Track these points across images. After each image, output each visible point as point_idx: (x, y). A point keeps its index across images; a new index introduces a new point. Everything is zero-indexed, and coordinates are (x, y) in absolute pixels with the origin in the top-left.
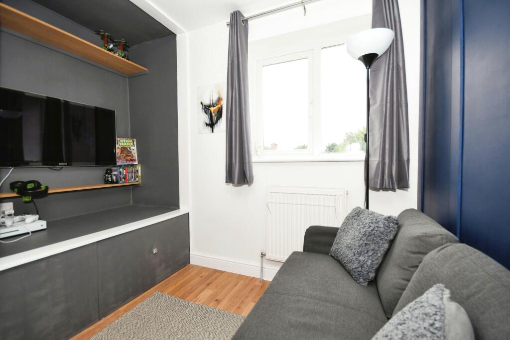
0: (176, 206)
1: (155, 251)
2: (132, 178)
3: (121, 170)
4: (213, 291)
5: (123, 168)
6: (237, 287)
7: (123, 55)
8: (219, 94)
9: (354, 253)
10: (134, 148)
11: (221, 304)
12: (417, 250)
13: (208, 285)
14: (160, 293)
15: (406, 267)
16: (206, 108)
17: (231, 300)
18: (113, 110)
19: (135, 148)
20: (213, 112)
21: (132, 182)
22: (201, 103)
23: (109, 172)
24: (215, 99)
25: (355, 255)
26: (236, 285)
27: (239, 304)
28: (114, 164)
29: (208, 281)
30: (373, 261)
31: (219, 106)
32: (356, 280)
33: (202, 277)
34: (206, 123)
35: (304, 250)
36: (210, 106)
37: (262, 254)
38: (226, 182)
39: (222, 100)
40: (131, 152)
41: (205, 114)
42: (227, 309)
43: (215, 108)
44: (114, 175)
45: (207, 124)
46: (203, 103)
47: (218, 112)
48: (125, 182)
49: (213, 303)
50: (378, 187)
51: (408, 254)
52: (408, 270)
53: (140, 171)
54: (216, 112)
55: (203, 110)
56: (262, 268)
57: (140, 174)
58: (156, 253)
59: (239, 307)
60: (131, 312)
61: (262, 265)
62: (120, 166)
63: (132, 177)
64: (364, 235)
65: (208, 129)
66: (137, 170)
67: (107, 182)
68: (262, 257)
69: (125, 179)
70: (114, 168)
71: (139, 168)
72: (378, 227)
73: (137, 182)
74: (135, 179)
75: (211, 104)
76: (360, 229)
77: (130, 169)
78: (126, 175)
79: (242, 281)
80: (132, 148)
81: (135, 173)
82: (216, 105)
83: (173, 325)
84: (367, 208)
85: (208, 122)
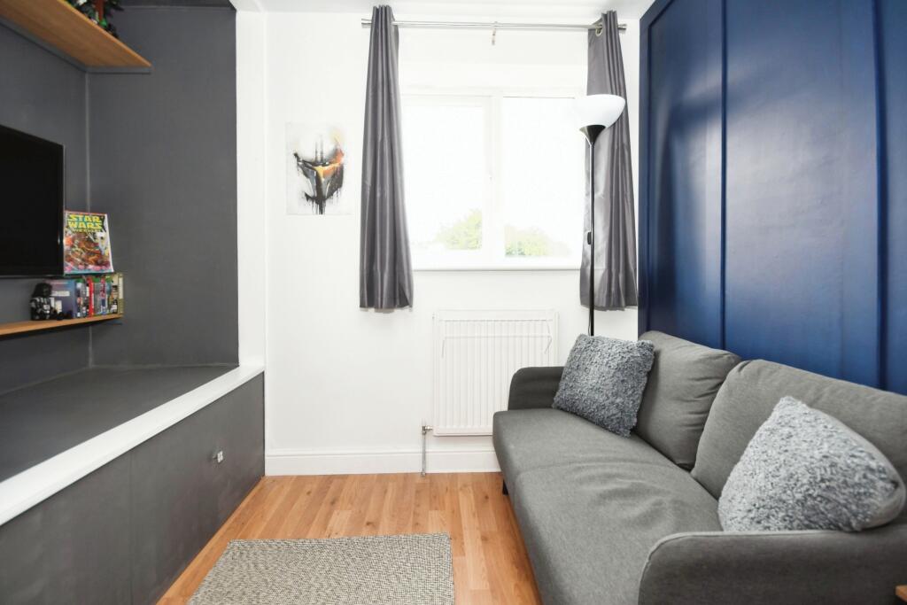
0: (231, 361)
1: (220, 457)
2: (104, 305)
3: (79, 285)
4: (350, 512)
5: (84, 282)
6: (389, 495)
7: (104, 23)
8: (337, 144)
9: (607, 395)
10: (103, 234)
11: (381, 527)
12: (702, 376)
13: (333, 503)
14: (242, 541)
15: (692, 398)
16: (308, 167)
17: (393, 516)
18: (60, 143)
19: (106, 235)
20: (321, 174)
21: (103, 313)
22: (296, 155)
23: (43, 291)
24: (328, 150)
25: (608, 398)
26: (386, 492)
27: (411, 519)
28: (58, 272)
29: (329, 497)
30: (634, 402)
31: (337, 165)
32: (615, 432)
33: (309, 493)
34: (306, 195)
35: (510, 408)
36: (315, 164)
37: (424, 429)
38: (362, 305)
39: (343, 155)
40: (96, 245)
41: (304, 177)
42: (397, 533)
43: (326, 168)
44: (57, 299)
45: (308, 197)
46: (300, 155)
47: (333, 176)
48: (87, 315)
49: (365, 531)
50: (604, 305)
51: (691, 383)
52: (694, 401)
53: (121, 289)
54: (329, 177)
55: (300, 170)
56: (424, 453)
57: (121, 297)
58: (222, 461)
59: (417, 524)
60: (202, 591)
61: (424, 447)
62: (77, 277)
63: (103, 302)
64: (618, 369)
65: (311, 207)
66: (116, 287)
67: (37, 314)
68: (425, 434)
69: (88, 307)
70: (54, 283)
71: (118, 281)
72: (633, 357)
73: (114, 313)
74: (110, 307)
75: (319, 159)
76: (607, 363)
77: (99, 284)
78: (90, 298)
79: (390, 484)
80: (99, 234)
81: (110, 292)
82: (330, 163)
83: (317, 585)
84: (592, 334)
85: (311, 193)
